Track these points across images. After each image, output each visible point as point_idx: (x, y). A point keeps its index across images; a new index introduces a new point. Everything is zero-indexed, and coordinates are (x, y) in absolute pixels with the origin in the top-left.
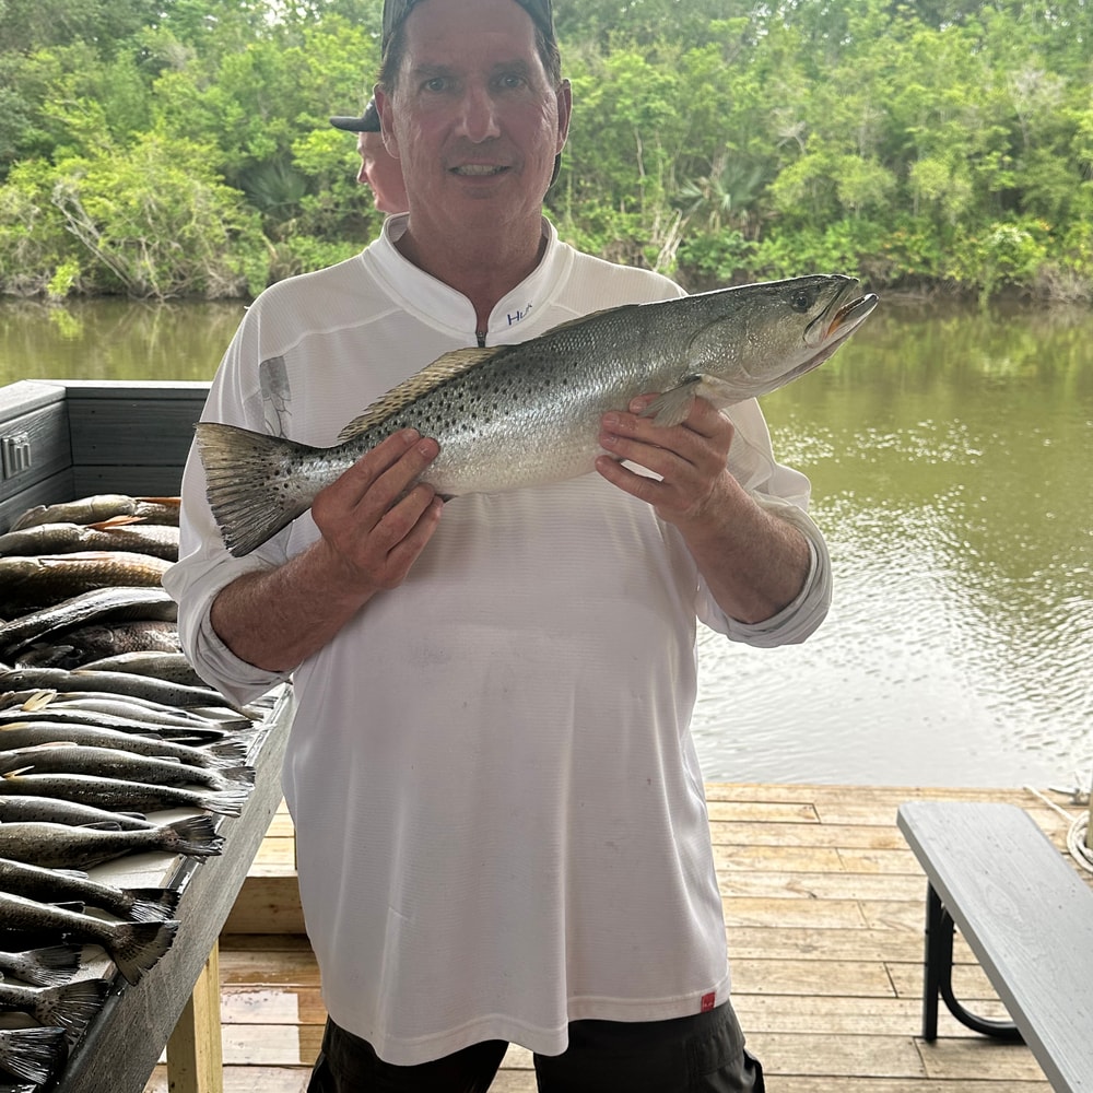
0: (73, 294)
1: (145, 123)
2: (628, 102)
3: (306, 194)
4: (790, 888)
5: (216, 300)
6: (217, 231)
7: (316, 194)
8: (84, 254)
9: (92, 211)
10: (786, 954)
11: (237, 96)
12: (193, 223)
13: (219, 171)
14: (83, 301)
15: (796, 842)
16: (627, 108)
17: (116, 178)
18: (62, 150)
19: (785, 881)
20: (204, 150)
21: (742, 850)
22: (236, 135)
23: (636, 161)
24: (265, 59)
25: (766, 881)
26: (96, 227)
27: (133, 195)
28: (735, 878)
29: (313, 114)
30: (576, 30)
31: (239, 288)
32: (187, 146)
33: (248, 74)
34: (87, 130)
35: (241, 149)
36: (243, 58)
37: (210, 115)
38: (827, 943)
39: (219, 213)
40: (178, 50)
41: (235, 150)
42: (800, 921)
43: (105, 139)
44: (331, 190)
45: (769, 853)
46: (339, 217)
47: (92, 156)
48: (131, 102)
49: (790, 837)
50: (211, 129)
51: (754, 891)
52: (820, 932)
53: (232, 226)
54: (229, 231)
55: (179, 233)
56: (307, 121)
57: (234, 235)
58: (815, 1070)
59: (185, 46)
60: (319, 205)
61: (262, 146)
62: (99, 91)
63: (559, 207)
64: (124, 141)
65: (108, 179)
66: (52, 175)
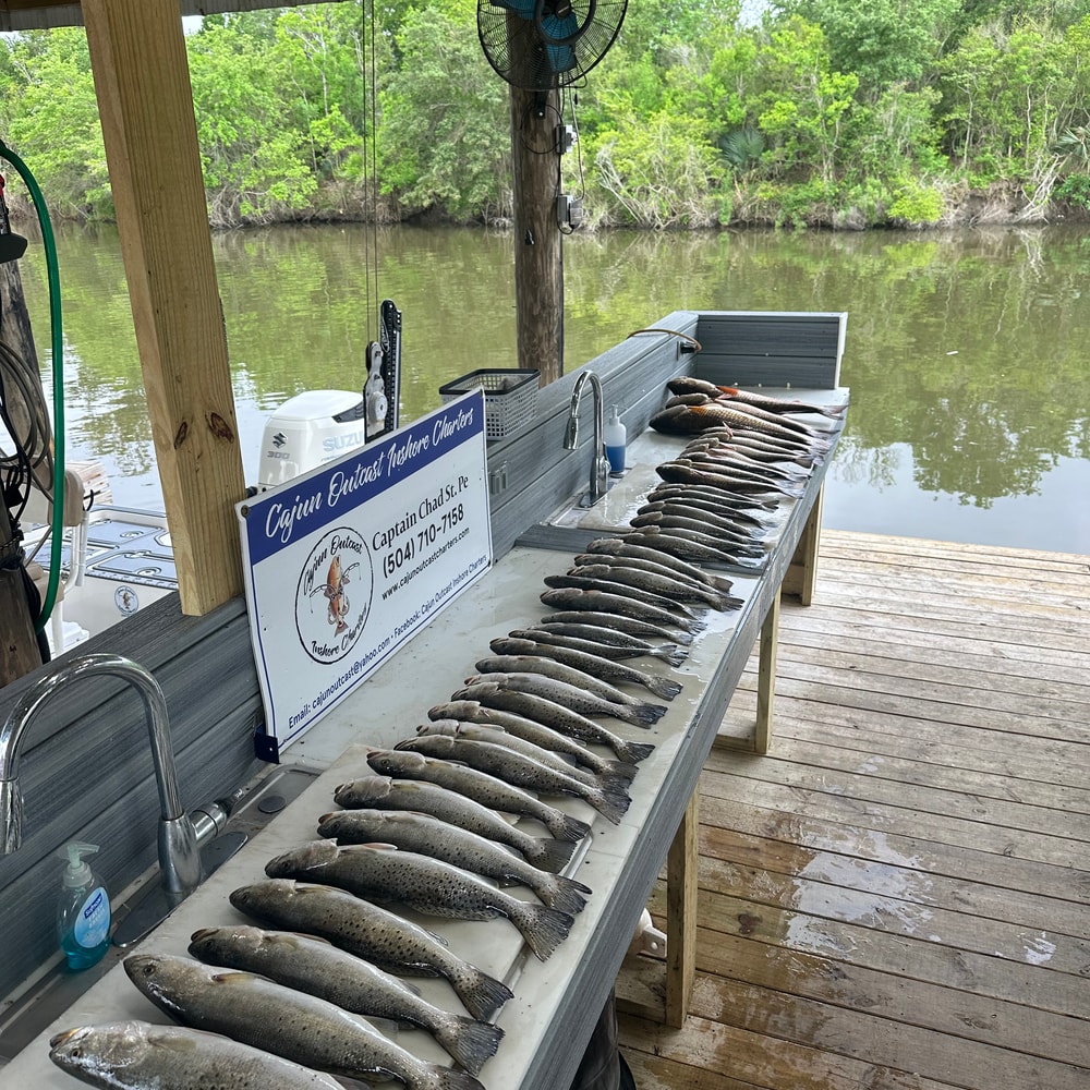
0: (603, 227)
1: (659, 105)
2: (1024, 67)
3: (765, 151)
4: (1064, 603)
5: (695, 229)
6: (701, 179)
7: (773, 149)
8: (611, 200)
9: (621, 169)
10: (1056, 631)
11: (723, 81)
12: (686, 174)
13: (707, 137)
14: (608, 231)
15: (1074, 582)
16: (1024, 72)
17: (637, 144)
18: (603, 126)
19: (1063, 600)
20: (697, 124)
21: (1039, 584)
22: (719, 109)
23: (1025, 116)
24: (743, 51)
25: (1052, 599)
26: (621, 181)
27: (645, 156)
28: (1032, 595)
29: (776, 90)
30: (986, 14)
31: (712, 220)
32: (685, 119)
33: (731, 63)
34: (620, 112)
35: (722, 120)
36: (728, 50)
37: (703, 95)
38: (1083, 630)
39: (704, 167)
40: (684, 50)
41: (718, 120)
42: (1068, 618)
43: (632, 118)
44: (784, 146)
45: (1056, 586)
46: (787, 166)
47: (622, 129)
48: (648, 90)
49: (1070, 579)
50: (703, 105)
51: (1042, 603)
52: (1079, 624)
53: (712, 176)
54: (710, 179)
55: (675, 183)
56: (772, 97)
57: (712, 182)
58: (1063, 680)
59: (689, 46)
60: (774, 158)
61: (736, 113)
62: (628, 82)
63: (959, 152)
64: (644, 119)
65: (631, 145)
66: (596, 144)
